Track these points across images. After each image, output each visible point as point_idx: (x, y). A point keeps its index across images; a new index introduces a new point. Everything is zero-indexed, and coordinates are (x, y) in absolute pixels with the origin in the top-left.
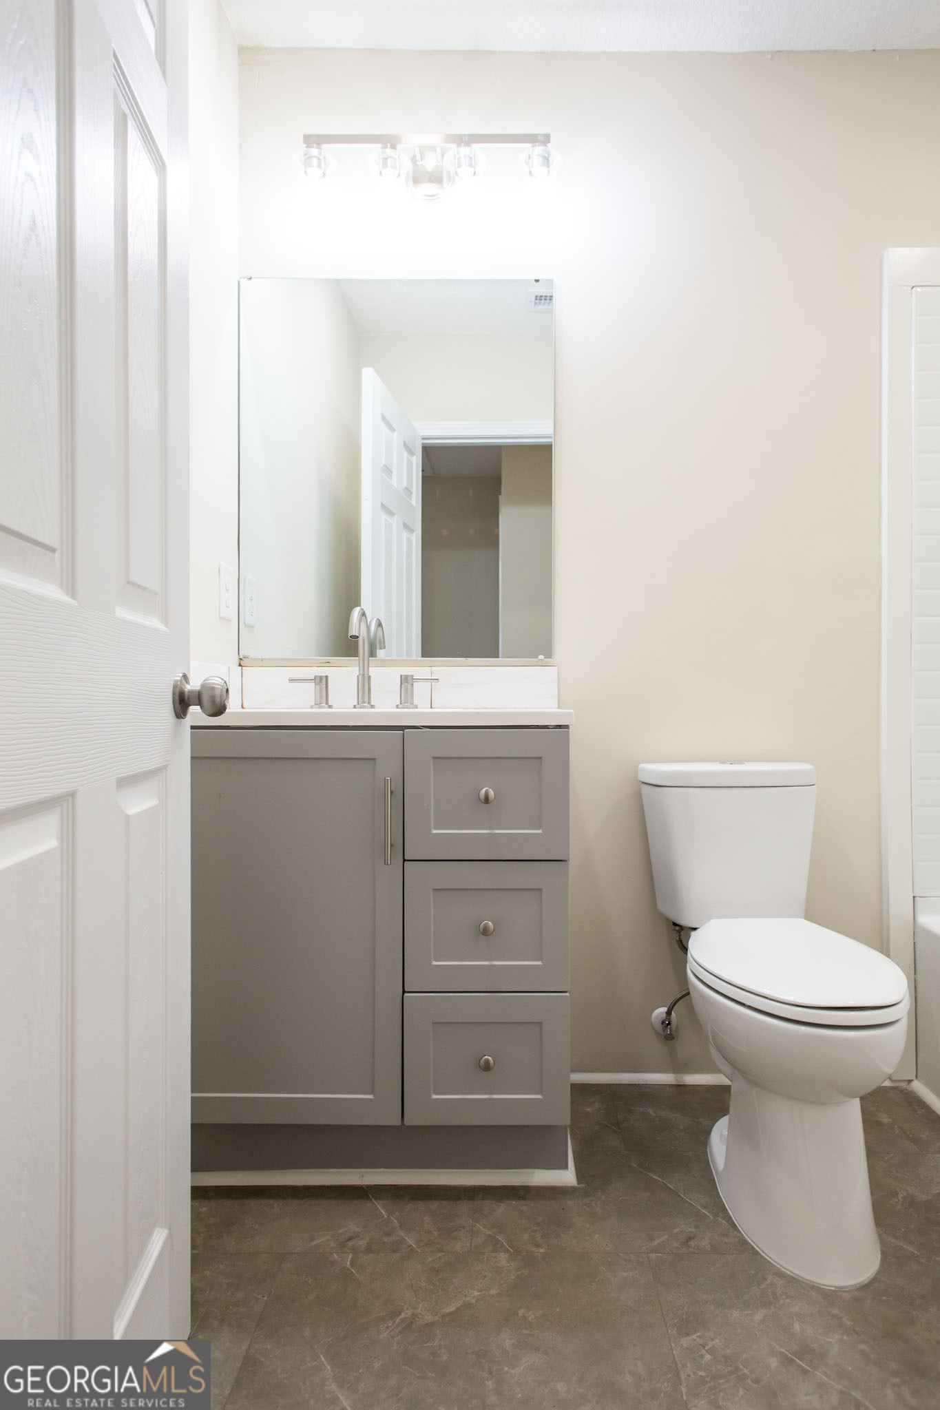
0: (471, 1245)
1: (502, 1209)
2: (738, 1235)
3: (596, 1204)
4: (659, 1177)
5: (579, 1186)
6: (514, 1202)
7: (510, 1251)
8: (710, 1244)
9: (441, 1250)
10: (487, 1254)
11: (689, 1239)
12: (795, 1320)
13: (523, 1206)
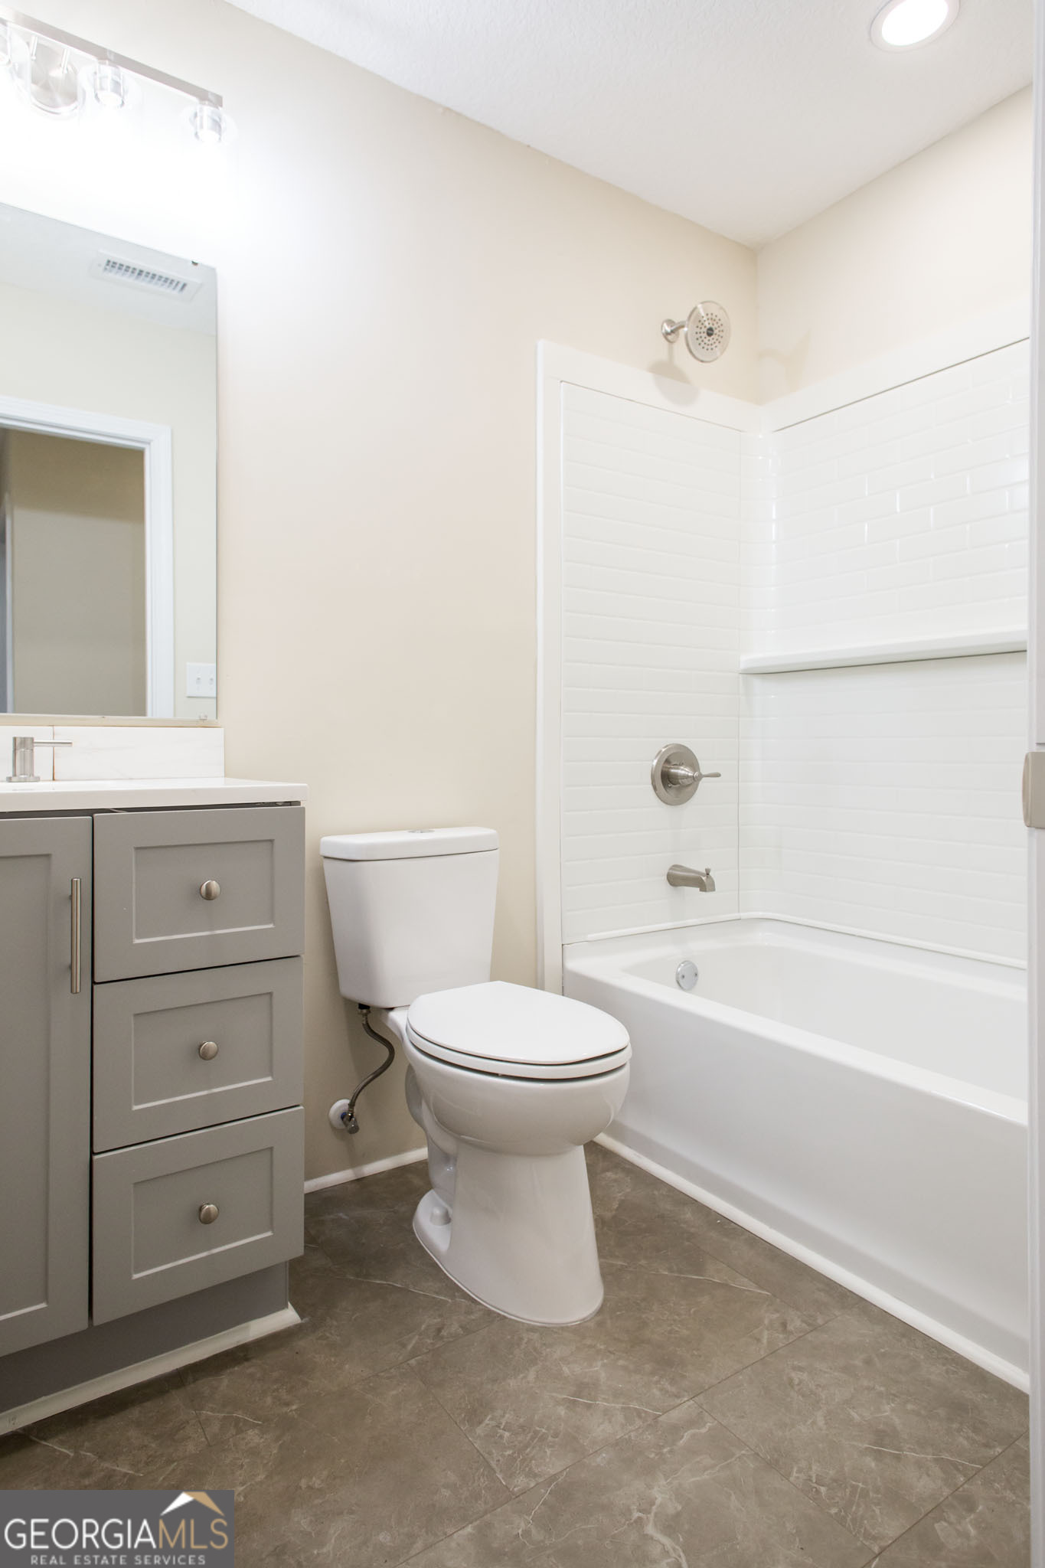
0: (206, 1438)
1: (226, 1382)
2: (481, 1307)
3: (331, 1334)
4: (381, 1280)
5: (303, 1321)
6: (236, 1368)
7: (258, 1425)
8: (461, 1327)
9: (169, 1462)
10: (231, 1439)
11: (439, 1330)
12: (562, 1365)
13: (251, 1368)
